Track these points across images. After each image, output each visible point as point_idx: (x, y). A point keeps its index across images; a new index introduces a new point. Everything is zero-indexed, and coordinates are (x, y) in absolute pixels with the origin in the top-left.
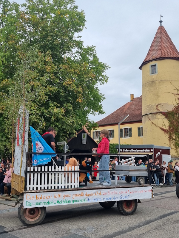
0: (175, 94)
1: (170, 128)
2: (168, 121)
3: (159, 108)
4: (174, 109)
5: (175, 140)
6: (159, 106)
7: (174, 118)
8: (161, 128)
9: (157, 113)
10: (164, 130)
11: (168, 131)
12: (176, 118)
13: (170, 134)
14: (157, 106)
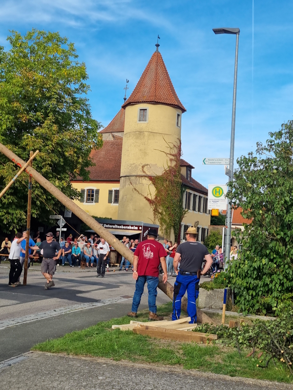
0: (167, 154)
1: (156, 198)
2: (155, 189)
3: (145, 169)
4: (165, 173)
5: (161, 214)
6: (146, 167)
7: (163, 185)
8: (145, 198)
9: (142, 176)
10: (149, 200)
11: (154, 202)
12: (165, 185)
13: (156, 205)
14: (143, 167)
